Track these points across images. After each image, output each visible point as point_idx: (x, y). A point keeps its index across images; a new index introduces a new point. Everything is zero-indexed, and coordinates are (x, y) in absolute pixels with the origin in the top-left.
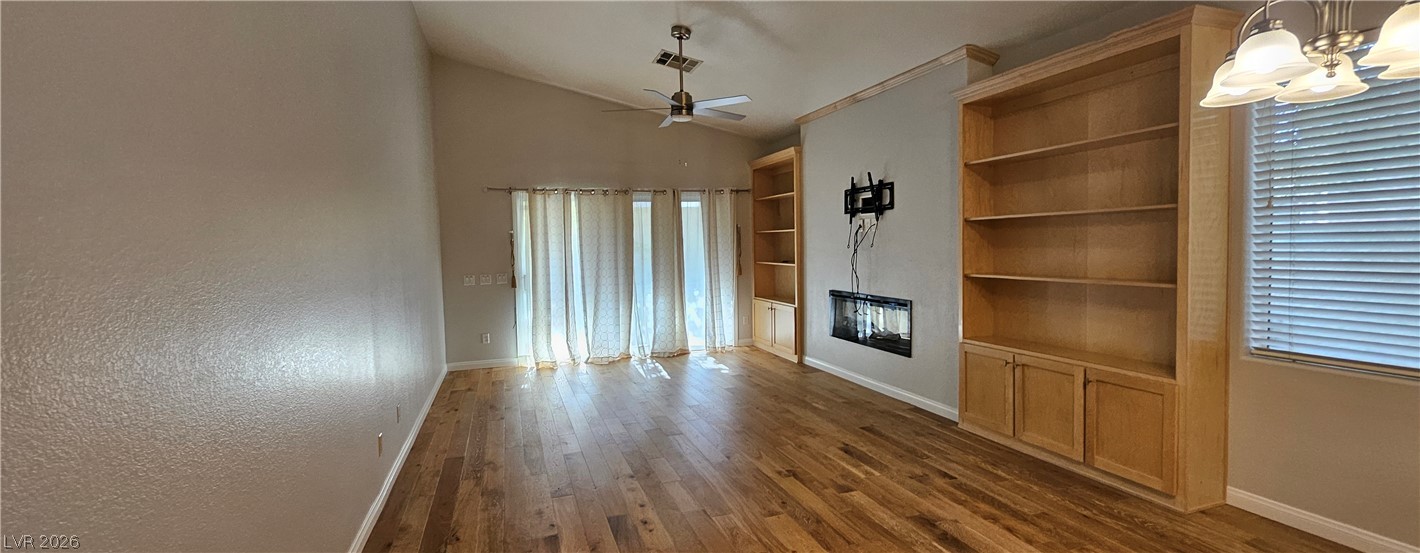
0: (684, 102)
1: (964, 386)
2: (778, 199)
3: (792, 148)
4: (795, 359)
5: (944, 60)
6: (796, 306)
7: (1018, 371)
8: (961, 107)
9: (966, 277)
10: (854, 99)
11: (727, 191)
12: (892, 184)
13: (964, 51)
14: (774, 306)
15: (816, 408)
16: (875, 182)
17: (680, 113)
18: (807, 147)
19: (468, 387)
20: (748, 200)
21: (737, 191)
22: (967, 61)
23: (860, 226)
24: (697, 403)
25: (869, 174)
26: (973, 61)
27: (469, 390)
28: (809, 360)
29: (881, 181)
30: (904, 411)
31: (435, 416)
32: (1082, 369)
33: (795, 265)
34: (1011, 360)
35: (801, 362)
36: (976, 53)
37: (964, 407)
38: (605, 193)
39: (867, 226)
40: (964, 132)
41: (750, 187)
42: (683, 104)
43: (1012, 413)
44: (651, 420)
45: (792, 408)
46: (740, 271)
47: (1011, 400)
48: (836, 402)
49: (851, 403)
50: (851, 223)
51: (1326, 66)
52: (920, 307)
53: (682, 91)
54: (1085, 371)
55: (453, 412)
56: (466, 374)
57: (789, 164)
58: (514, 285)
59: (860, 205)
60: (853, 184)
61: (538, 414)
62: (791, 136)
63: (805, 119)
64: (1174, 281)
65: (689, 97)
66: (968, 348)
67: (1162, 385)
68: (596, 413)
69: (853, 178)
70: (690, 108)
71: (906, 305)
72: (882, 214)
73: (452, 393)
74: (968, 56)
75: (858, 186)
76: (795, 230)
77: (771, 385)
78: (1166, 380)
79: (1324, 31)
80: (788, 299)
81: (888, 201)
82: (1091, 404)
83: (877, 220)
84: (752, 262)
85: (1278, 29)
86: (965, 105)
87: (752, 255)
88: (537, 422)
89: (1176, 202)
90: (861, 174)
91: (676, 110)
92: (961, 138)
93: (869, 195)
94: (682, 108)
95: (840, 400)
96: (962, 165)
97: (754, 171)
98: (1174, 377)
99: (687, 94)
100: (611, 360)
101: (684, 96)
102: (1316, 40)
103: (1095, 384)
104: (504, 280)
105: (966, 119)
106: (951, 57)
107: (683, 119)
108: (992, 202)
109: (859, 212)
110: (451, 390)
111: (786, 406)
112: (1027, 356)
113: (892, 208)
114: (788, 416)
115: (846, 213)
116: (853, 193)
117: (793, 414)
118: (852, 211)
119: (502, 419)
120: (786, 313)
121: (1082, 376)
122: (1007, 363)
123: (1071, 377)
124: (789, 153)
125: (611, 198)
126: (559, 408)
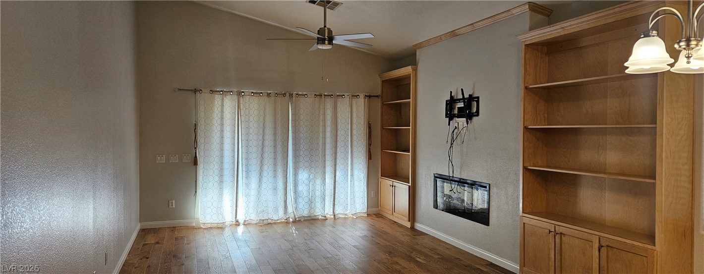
0: (326, 35)
1: (522, 247)
2: (400, 103)
3: (410, 67)
4: (408, 225)
5: (514, 11)
6: (410, 185)
7: (558, 237)
8: (524, 47)
9: (525, 168)
10: (453, 34)
11: (362, 96)
12: (478, 98)
13: (527, 6)
14: (395, 184)
15: (417, 261)
16: (466, 96)
17: (324, 43)
18: (421, 67)
19: (156, 241)
20: (378, 103)
21: (370, 97)
22: (529, 13)
23: (456, 128)
24: (330, 256)
25: (462, 90)
26: (533, 13)
27: (158, 243)
28: (419, 226)
29: (470, 96)
30: (482, 265)
31: (131, 262)
32: (598, 237)
33: (410, 154)
34: (553, 230)
35: (413, 228)
36: (534, 8)
37: (523, 264)
38: (269, 95)
39: (461, 127)
40: (525, 64)
41: (379, 92)
42: (325, 36)
43: (553, 268)
44: (295, 267)
45: (400, 261)
46: (370, 157)
47: (553, 259)
48: (433, 257)
49: (444, 259)
50: (449, 125)
51: (686, 57)
52: (495, 189)
53: (325, 27)
54: (600, 239)
55: (145, 259)
56: (155, 231)
57: (407, 78)
58: (195, 163)
59: (456, 112)
60: (451, 97)
61: (210, 260)
62: (408, 57)
63: (419, 46)
64: (654, 178)
65: (330, 31)
66: (526, 220)
67: (646, 250)
68: (254, 262)
69: (451, 92)
70: (331, 39)
71: (486, 187)
72: (471, 119)
73: (144, 245)
74: (530, 10)
75: (455, 98)
76: (410, 128)
77: (388, 244)
78: (649, 247)
79: (684, 36)
80: (404, 179)
81: (475, 110)
82: (604, 263)
83: (467, 124)
84: (379, 149)
85: (653, 36)
86: (526, 45)
87: (379, 146)
88: (209, 268)
89: (656, 123)
90: (457, 90)
91: (321, 41)
92: (523, 68)
93: (461, 105)
94: (325, 39)
95: (437, 257)
96: (523, 87)
97: (383, 81)
98: (654, 244)
99: (329, 29)
100: (270, 221)
101: (326, 31)
102: (680, 41)
103: (605, 248)
104: (188, 159)
105: (527, 55)
106: (518, 10)
107: (326, 47)
108: (546, 115)
109: (456, 117)
110: (143, 243)
111: (395, 259)
112: (563, 227)
113: (478, 115)
114: (397, 267)
115: (446, 117)
116: (451, 103)
117: (401, 265)
118: (450, 116)
119: (183, 265)
120: (402, 189)
121: (597, 241)
122: (550, 232)
123: (590, 243)
124: (407, 70)
125: (273, 98)
126: (226, 258)
